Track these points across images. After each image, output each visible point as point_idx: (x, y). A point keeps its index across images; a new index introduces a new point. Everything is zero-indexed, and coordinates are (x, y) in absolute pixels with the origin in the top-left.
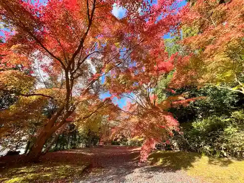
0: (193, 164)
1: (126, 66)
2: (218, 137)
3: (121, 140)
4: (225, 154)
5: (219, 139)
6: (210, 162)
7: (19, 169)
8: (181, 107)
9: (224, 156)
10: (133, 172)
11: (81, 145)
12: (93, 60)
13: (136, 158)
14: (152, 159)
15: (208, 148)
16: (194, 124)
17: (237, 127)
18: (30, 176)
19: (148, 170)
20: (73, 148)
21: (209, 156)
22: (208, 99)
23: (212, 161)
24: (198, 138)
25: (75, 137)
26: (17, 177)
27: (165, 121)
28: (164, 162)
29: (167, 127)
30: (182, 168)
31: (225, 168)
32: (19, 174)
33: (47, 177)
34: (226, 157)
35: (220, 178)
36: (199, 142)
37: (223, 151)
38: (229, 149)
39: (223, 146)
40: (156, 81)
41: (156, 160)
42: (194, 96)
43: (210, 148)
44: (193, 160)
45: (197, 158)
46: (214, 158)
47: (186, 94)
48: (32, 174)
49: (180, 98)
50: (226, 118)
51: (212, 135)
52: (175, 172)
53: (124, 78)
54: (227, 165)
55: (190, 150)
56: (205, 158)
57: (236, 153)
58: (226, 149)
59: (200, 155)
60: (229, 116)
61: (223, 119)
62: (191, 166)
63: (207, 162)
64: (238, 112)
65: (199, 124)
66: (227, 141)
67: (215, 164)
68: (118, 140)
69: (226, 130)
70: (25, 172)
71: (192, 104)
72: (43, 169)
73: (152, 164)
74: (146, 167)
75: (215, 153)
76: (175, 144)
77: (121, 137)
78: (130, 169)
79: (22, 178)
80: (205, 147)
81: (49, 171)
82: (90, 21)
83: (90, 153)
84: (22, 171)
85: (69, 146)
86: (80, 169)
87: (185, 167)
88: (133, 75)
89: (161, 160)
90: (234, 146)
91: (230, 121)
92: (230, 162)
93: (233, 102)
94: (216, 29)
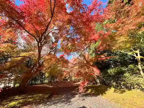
0: (106, 92)
1: (73, 38)
2: (120, 78)
3: (69, 77)
4: (123, 87)
5: (121, 79)
6: (115, 91)
7: (14, 97)
8: (103, 61)
9: (122, 88)
10: (75, 97)
11: (46, 81)
12: (53, 33)
13: (76, 89)
14: (86, 89)
15: (115, 84)
16: (109, 71)
17: (131, 73)
18: (21, 101)
19: (83, 96)
20: (41, 83)
21: (115, 88)
22: (117, 57)
23: (116, 90)
24: (110, 78)
25: (42, 77)
26: (14, 102)
27: (93, 70)
28: (92, 91)
29: (94, 74)
30: (100, 94)
31: (121, 94)
32: (15, 100)
33: (30, 101)
34: (123, 88)
35: (118, 99)
36: (110, 81)
37: (122, 86)
38: (125, 85)
39: (122, 83)
40: (89, 46)
41: (87, 90)
42: (110, 55)
43: (116, 84)
44: (107, 90)
45: (108, 89)
46: (117, 89)
47: (106, 54)
48: (22, 100)
49: (102, 56)
50: (125, 68)
51: (117, 77)
52: (96, 97)
53: (71, 45)
54: (122, 93)
55: (105, 84)
56: (113, 89)
57: (128, 87)
58: (124, 85)
59: (110, 87)
60: (127, 67)
61: (124, 69)
62: (105, 93)
63: (113, 91)
64: (132, 65)
65: (111, 71)
66: (124, 80)
67: (117, 93)
68: (67, 78)
69: (125, 74)
70: (18, 99)
71: (108, 60)
72: (27, 97)
73: (85, 92)
74: (82, 94)
75: (118, 86)
76: (98, 81)
77: (69, 76)
78: (73, 95)
79: (17, 102)
80: (113, 83)
81: (31, 98)
82: (52, 14)
83: (51, 86)
84: (16, 98)
85: (39, 82)
86: (47, 96)
87: (102, 94)
88: (76, 42)
89: (90, 90)
90: (127, 83)
91: (127, 70)
92: (124, 91)
93: (131, 59)
94: (124, 20)
